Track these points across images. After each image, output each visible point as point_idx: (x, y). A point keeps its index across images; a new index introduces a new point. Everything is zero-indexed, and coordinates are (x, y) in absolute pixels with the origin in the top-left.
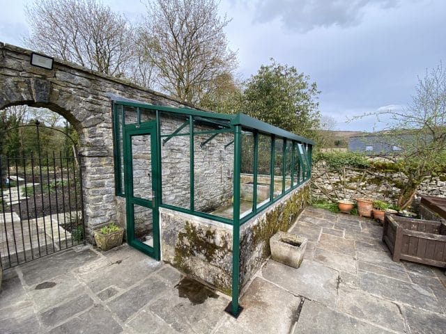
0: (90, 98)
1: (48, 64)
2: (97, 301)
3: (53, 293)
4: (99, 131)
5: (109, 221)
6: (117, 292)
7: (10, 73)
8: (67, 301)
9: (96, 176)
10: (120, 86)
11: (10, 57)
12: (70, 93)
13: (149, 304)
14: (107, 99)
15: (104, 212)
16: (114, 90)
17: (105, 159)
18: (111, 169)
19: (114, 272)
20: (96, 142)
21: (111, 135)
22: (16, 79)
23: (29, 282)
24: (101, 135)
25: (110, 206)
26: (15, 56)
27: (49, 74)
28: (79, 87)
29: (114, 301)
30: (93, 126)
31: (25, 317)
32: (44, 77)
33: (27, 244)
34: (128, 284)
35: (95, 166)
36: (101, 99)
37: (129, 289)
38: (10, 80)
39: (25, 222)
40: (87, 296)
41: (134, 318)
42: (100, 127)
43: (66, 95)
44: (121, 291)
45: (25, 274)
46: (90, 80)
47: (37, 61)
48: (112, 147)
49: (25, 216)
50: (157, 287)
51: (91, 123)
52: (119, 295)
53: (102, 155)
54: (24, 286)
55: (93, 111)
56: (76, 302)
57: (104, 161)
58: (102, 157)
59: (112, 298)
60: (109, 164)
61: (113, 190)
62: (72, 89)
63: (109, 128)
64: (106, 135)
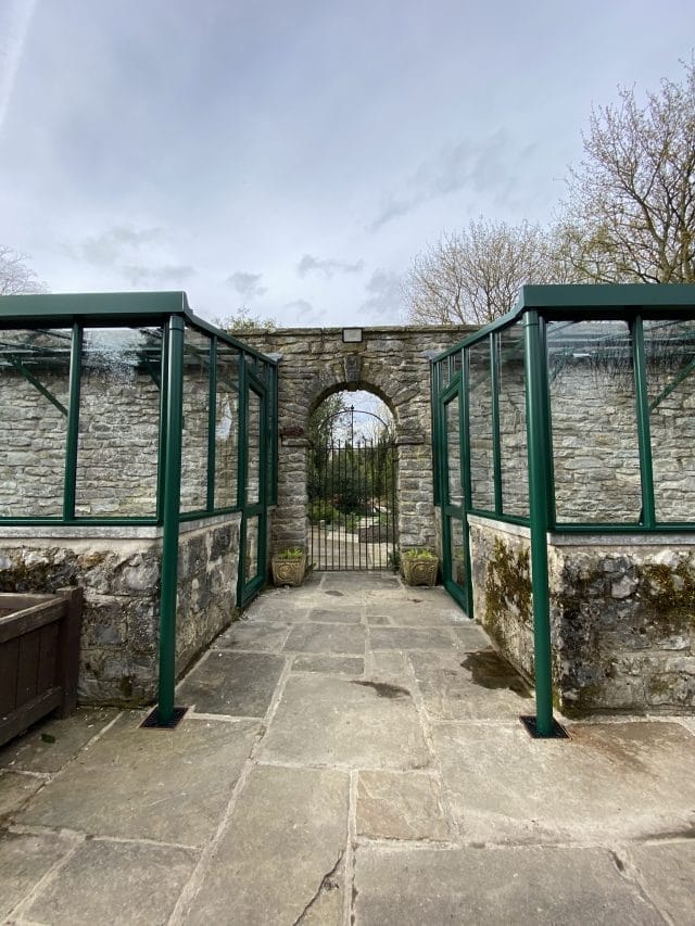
0: (403, 364)
1: (358, 338)
2: (364, 621)
3: (334, 600)
4: (413, 408)
5: (424, 544)
6: (388, 623)
7: (327, 357)
8: (340, 610)
9: (407, 472)
10: (444, 336)
11: (328, 341)
12: (381, 364)
13: (412, 650)
14: (425, 361)
15: (416, 528)
16: (434, 344)
17: (419, 447)
18: (428, 463)
19: (403, 607)
20: (408, 423)
21: (429, 412)
22: (333, 362)
23: (324, 586)
24: (416, 414)
25: (426, 522)
26: (331, 338)
27: (360, 349)
28: (391, 353)
29: (379, 629)
30: (404, 402)
31: (301, 607)
32: (356, 353)
33: (349, 561)
34: (406, 623)
35: (406, 458)
36: (417, 363)
37: (402, 626)
38: (327, 365)
39: (363, 545)
40: (358, 614)
41: (384, 652)
42: (415, 402)
43: (375, 367)
44: (393, 624)
45: (327, 580)
46: (403, 340)
47: (348, 337)
48: (429, 430)
49: (363, 539)
50: (441, 641)
51: (403, 399)
52: (388, 626)
53: (416, 441)
54: (319, 588)
55: (406, 382)
56: (346, 614)
57: (419, 451)
58: (415, 444)
59: (379, 626)
60: (426, 456)
61: (430, 495)
62: (382, 359)
63: (427, 402)
64: (422, 413)
